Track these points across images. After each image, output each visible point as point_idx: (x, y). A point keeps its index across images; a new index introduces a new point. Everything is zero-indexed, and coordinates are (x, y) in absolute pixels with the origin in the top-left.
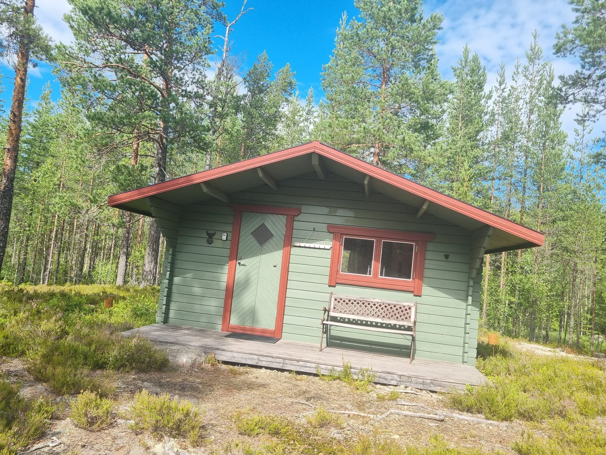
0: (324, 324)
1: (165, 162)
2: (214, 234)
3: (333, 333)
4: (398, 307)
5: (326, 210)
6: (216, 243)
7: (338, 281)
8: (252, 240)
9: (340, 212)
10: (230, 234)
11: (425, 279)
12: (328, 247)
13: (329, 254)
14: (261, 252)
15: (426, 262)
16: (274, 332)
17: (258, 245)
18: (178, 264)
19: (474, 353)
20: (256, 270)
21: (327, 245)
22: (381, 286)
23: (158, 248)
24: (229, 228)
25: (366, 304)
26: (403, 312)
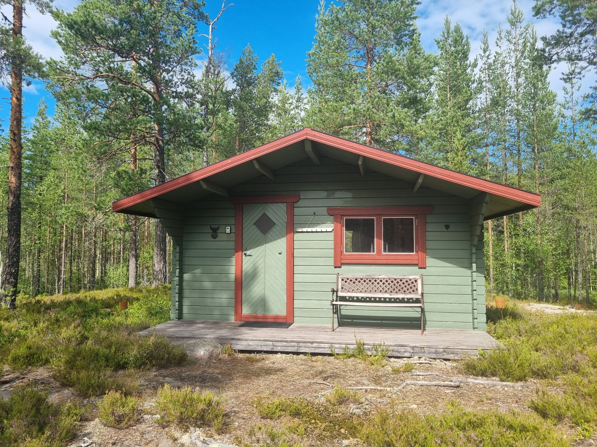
0: (333, 305)
1: (163, 164)
2: (218, 229)
3: (344, 312)
4: (404, 281)
5: (324, 194)
6: (221, 237)
7: (343, 261)
8: (256, 231)
9: (338, 194)
10: (233, 227)
11: (427, 251)
12: (330, 229)
13: (331, 236)
14: (266, 243)
15: (427, 234)
16: (285, 318)
17: (261, 234)
18: (187, 261)
19: (484, 318)
20: (262, 260)
21: (329, 227)
22: (385, 262)
23: (166, 247)
24: (232, 221)
25: (373, 281)
26: (411, 285)
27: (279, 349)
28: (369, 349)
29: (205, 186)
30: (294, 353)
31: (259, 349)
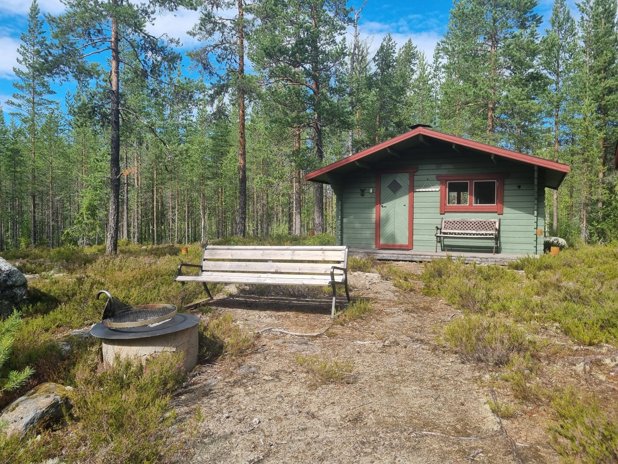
0: (437, 237)
1: (321, 142)
2: (365, 190)
3: (446, 243)
4: (487, 223)
5: (434, 166)
6: (367, 195)
7: (446, 210)
8: (389, 191)
9: (444, 166)
10: (374, 189)
11: (504, 203)
12: (438, 190)
13: (438, 194)
14: (395, 198)
15: (505, 192)
16: (408, 246)
17: (392, 193)
18: (345, 211)
19: (542, 247)
20: (393, 209)
21: (437, 188)
22: (475, 210)
23: (323, 206)
24: (374, 185)
25: (465, 223)
26: (490, 225)
27: (401, 259)
28: (454, 259)
29: (357, 164)
30: (410, 261)
31: (390, 258)
